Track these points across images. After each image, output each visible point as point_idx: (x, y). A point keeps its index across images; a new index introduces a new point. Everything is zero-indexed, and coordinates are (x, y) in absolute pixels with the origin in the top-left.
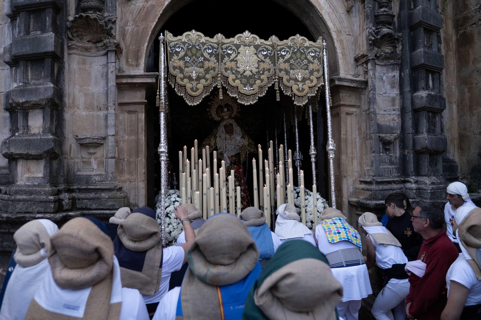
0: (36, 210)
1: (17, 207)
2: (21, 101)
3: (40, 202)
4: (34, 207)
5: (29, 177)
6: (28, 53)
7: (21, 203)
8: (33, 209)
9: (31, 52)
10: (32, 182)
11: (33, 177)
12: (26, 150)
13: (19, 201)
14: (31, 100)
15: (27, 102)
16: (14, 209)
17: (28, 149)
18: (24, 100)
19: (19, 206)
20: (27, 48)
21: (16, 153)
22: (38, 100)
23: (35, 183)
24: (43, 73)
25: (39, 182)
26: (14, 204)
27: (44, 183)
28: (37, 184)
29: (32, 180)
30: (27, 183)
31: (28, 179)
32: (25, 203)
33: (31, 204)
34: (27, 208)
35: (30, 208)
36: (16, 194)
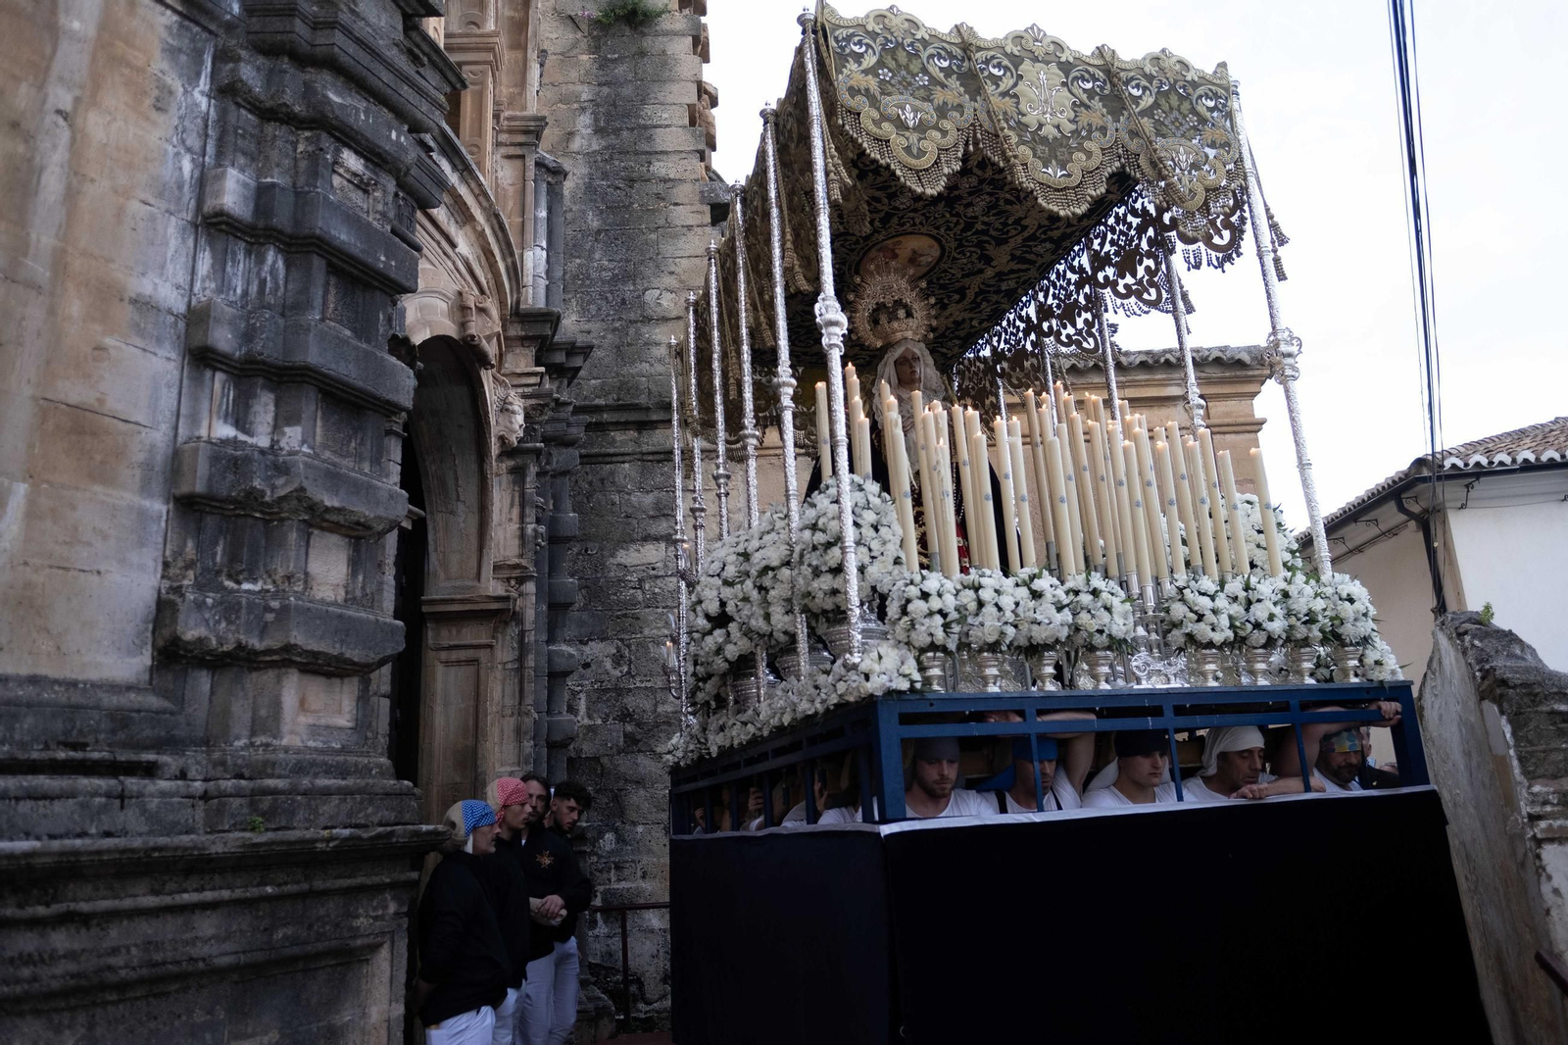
0: (376, 819)
1: (321, 811)
2: (328, 503)
3: (387, 794)
4: (370, 810)
5: (314, 725)
6: (351, 381)
7: (335, 800)
8: (367, 816)
9: (360, 384)
10: (324, 739)
11: (327, 727)
12: (337, 646)
13: (327, 792)
14: (356, 509)
15: (339, 510)
16: (312, 817)
17: (342, 642)
18: (336, 504)
19: (329, 808)
20: (351, 367)
21: (309, 648)
22: (372, 516)
23: (334, 745)
24: (353, 444)
25: (345, 743)
26: (313, 803)
27: (357, 744)
28: (339, 746)
29: (325, 733)
30: (311, 744)
31: (314, 730)
32: (345, 800)
33: (361, 803)
34: (350, 815)
35: (359, 812)
36: (297, 773)
